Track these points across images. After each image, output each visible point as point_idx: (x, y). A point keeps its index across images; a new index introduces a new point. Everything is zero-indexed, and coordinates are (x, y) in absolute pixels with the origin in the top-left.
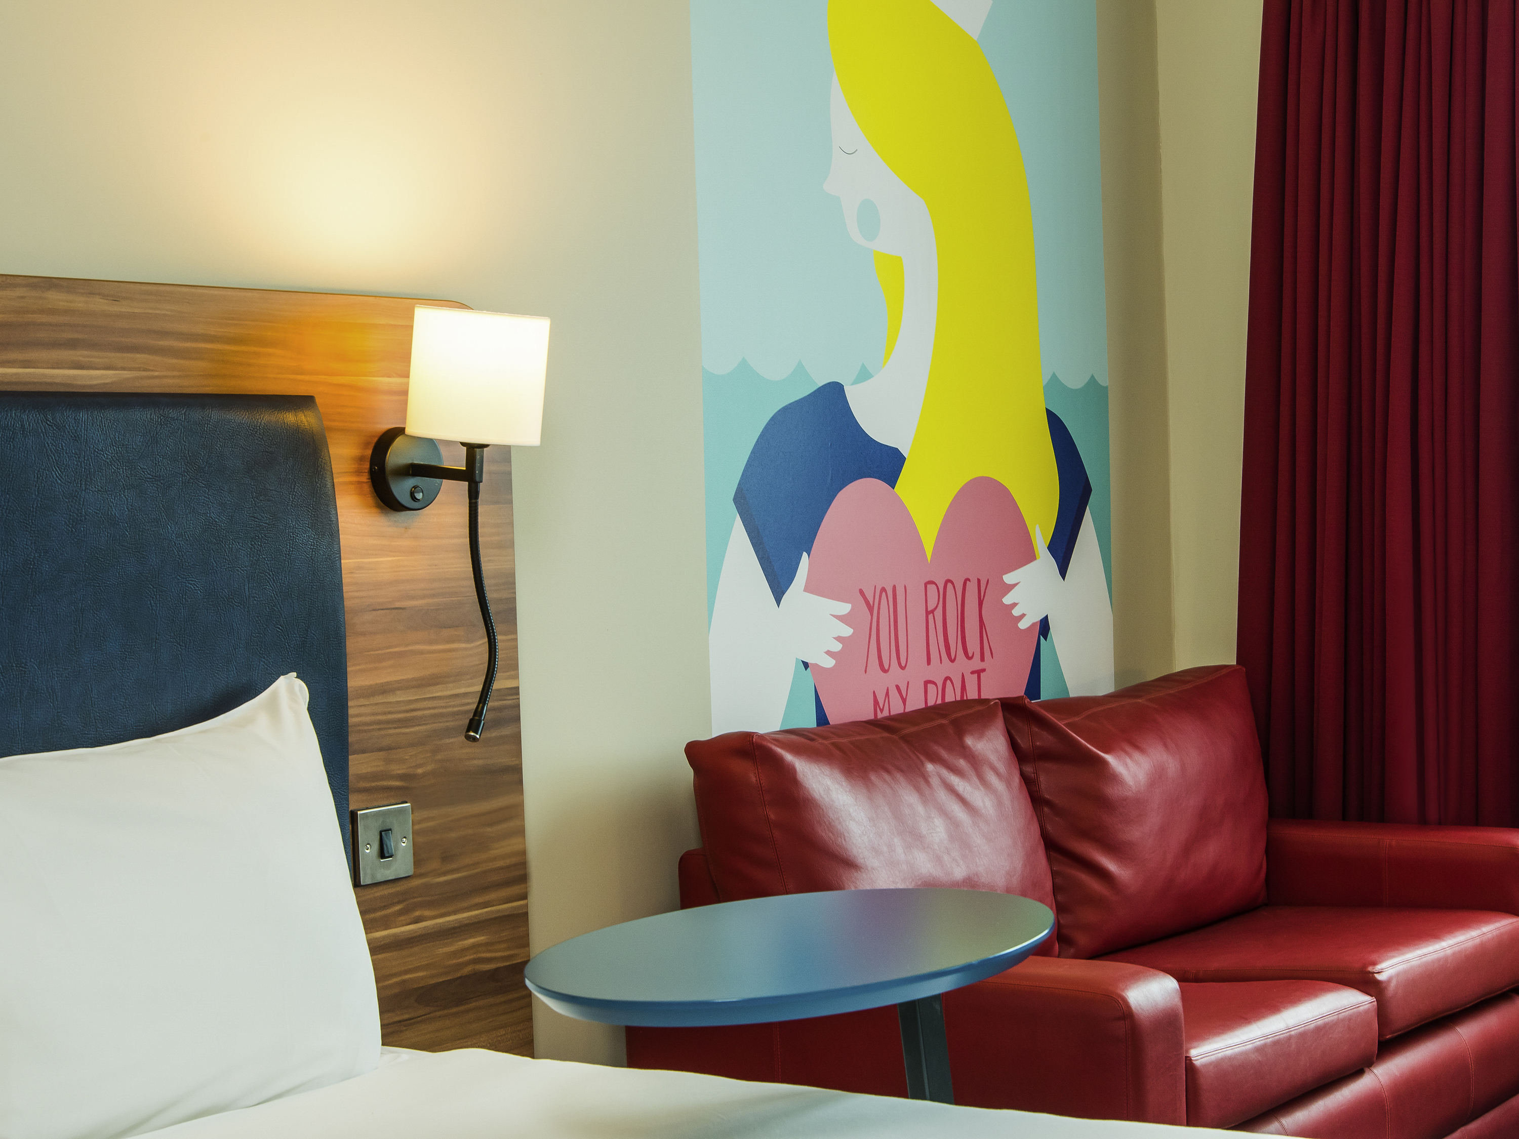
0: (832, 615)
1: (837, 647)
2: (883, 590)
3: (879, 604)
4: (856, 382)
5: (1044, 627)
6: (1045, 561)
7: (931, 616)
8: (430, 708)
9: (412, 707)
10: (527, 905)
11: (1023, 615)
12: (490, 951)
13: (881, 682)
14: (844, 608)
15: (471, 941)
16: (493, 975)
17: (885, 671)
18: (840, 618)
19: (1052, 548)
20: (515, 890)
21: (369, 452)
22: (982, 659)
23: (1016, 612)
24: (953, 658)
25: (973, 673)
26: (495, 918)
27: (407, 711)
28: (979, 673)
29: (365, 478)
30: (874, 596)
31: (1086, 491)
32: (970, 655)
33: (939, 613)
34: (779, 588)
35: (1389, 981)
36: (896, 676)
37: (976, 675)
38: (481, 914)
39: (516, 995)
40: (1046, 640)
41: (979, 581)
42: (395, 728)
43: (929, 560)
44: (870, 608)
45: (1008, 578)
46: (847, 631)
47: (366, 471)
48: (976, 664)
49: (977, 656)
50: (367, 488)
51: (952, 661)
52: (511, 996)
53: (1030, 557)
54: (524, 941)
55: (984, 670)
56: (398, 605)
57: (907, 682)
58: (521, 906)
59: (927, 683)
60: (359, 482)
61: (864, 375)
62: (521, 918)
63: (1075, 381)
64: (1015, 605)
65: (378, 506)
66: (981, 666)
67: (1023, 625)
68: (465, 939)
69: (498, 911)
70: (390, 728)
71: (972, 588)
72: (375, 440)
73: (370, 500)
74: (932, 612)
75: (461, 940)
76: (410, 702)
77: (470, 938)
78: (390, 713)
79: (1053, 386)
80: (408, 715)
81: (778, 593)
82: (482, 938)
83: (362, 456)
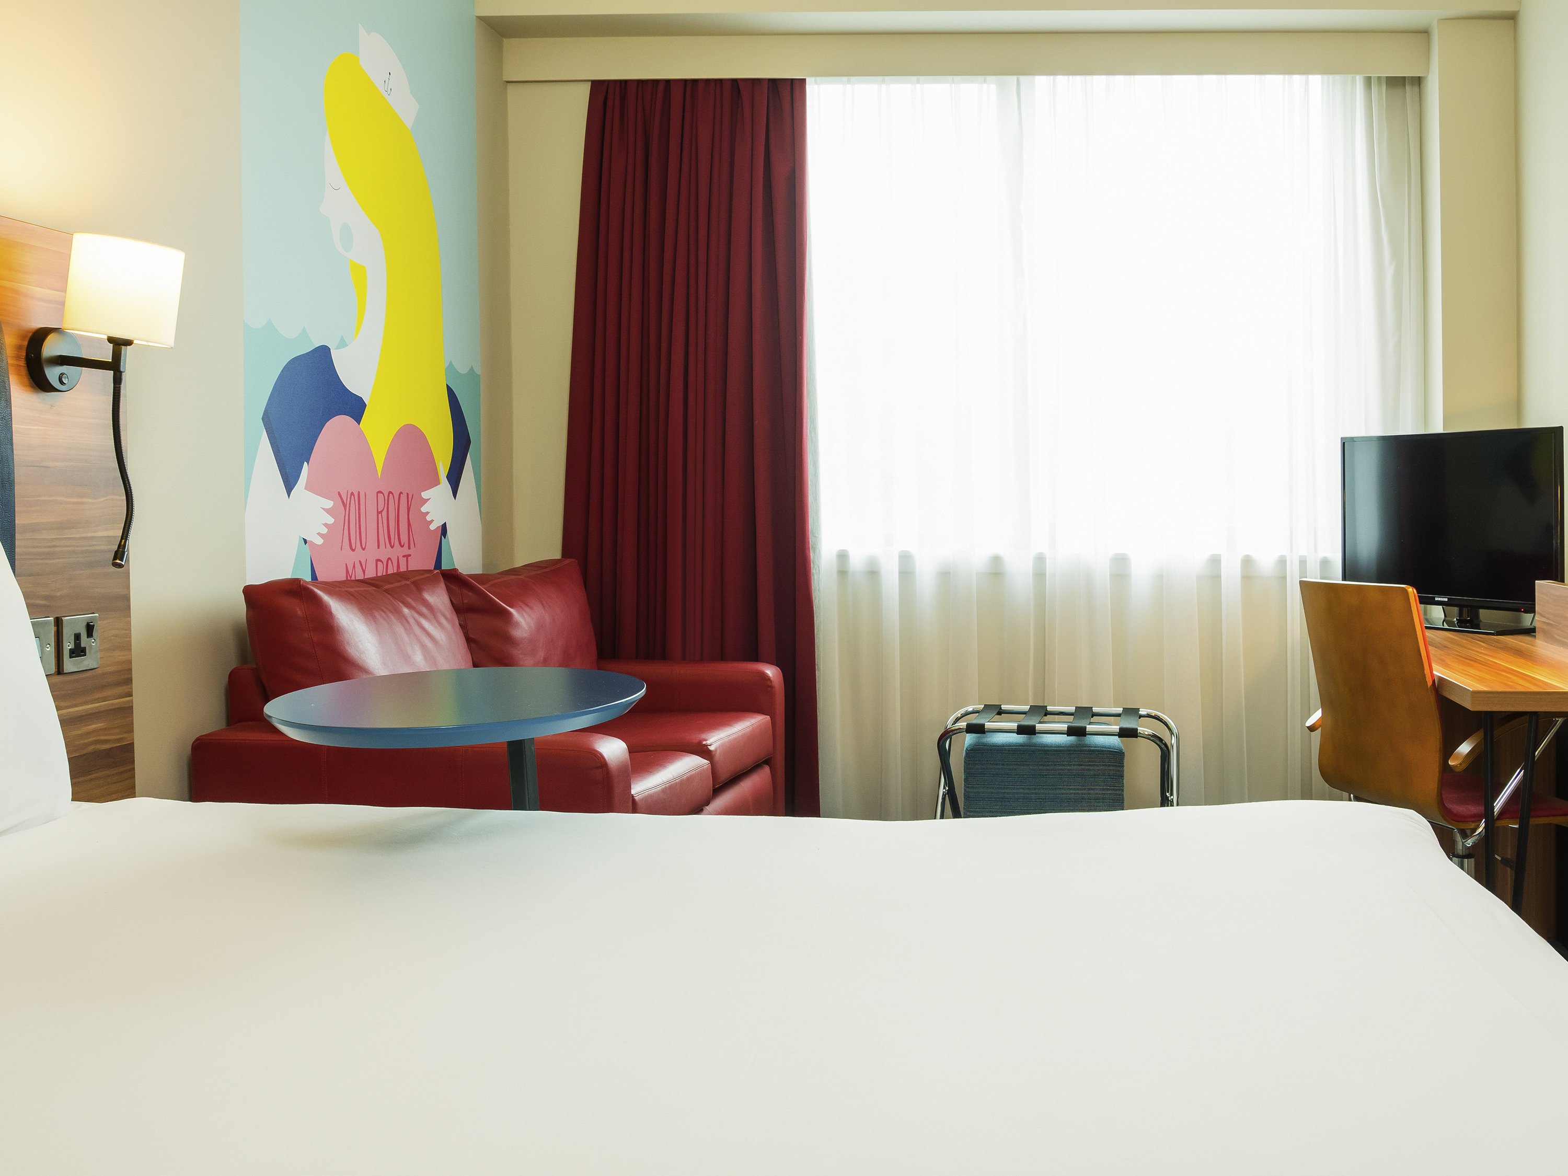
0: (322, 508)
1: (324, 531)
2: (352, 494)
3: (350, 504)
4: (339, 347)
5: (444, 529)
6: (445, 485)
7: (380, 515)
8: (67, 546)
9: (54, 543)
10: (132, 700)
11: (432, 521)
12: (107, 735)
13: (352, 558)
14: (329, 504)
15: (94, 726)
16: (108, 753)
17: (353, 550)
18: (326, 510)
19: (449, 477)
20: (123, 689)
21: (26, 343)
22: (409, 548)
23: (428, 518)
24: (392, 545)
25: (404, 556)
26: (111, 710)
27: (50, 547)
28: (407, 556)
29: (22, 363)
30: (347, 497)
31: (468, 442)
32: (402, 544)
33: (384, 513)
34: (289, 486)
35: (716, 750)
36: (359, 555)
37: (405, 558)
38: (100, 706)
39: (124, 769)
40: (445, 538)
41: (408, 494)
42: (41, 559)
43: (379, 476)
44: (345, 506)
45: (425, 495)
46: (331, 520)
47: (23, 358)
48: (405, 551)
49: (406, 545)
50: (24, 371)
51: (392, 547)
52: (121, 769)
53: (436, 482)
54: (130, 729)
55: (410, 555)
56: (44, 464)
57: (365, 560)
58: (128, 702)
59: (378, 560)
60: (18, 365)
61: (342, 344)
62: (127, 710)
63: (463, 369)
64: (428, 513)
65: (33, 387)
66: (408, 552)
67: (433, 527)
68: (89, 725)
69: (112, 704)
70: (38, 559)
71: (404, 498)
72: (31, 334)
73: (26, 379)
74: (381, 512)
75: (85, 726)
76: (52, 540)
77: (93, 724)
78: (37, 547)
79: (450, 369)
80: (51, 549)
81: (289, 488)
82: (101, 725)
83: (20, 345)
